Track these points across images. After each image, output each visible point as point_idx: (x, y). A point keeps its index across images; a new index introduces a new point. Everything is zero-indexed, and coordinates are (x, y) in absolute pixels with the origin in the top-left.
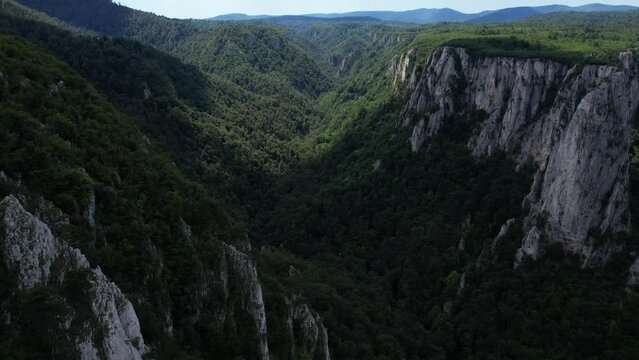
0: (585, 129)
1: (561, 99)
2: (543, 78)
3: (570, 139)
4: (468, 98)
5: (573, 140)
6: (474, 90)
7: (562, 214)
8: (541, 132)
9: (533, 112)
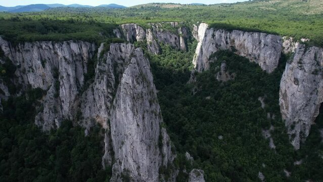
0: (134, 98)
1: (101, 72)
2: (80, 55)
3: (125, 108)
4: (20, 79)
5: (128, 109)
6: (24, 72)
7: (139, 168)
8: (94, 99)
9: (82, 83)
